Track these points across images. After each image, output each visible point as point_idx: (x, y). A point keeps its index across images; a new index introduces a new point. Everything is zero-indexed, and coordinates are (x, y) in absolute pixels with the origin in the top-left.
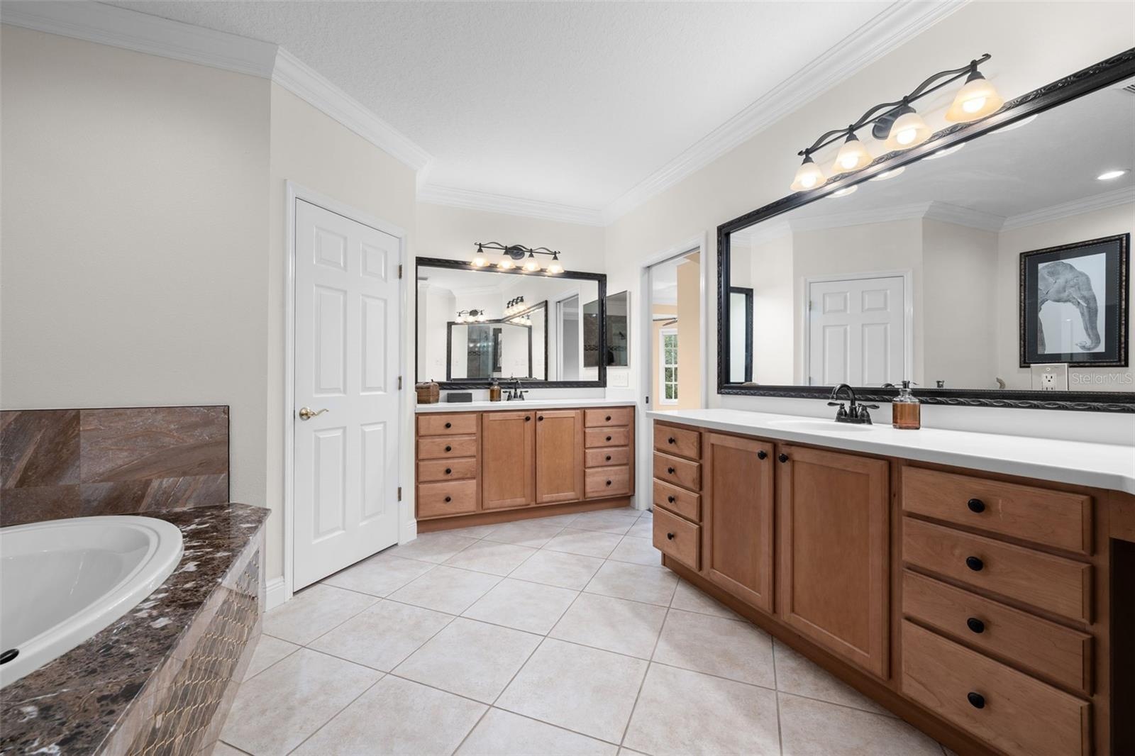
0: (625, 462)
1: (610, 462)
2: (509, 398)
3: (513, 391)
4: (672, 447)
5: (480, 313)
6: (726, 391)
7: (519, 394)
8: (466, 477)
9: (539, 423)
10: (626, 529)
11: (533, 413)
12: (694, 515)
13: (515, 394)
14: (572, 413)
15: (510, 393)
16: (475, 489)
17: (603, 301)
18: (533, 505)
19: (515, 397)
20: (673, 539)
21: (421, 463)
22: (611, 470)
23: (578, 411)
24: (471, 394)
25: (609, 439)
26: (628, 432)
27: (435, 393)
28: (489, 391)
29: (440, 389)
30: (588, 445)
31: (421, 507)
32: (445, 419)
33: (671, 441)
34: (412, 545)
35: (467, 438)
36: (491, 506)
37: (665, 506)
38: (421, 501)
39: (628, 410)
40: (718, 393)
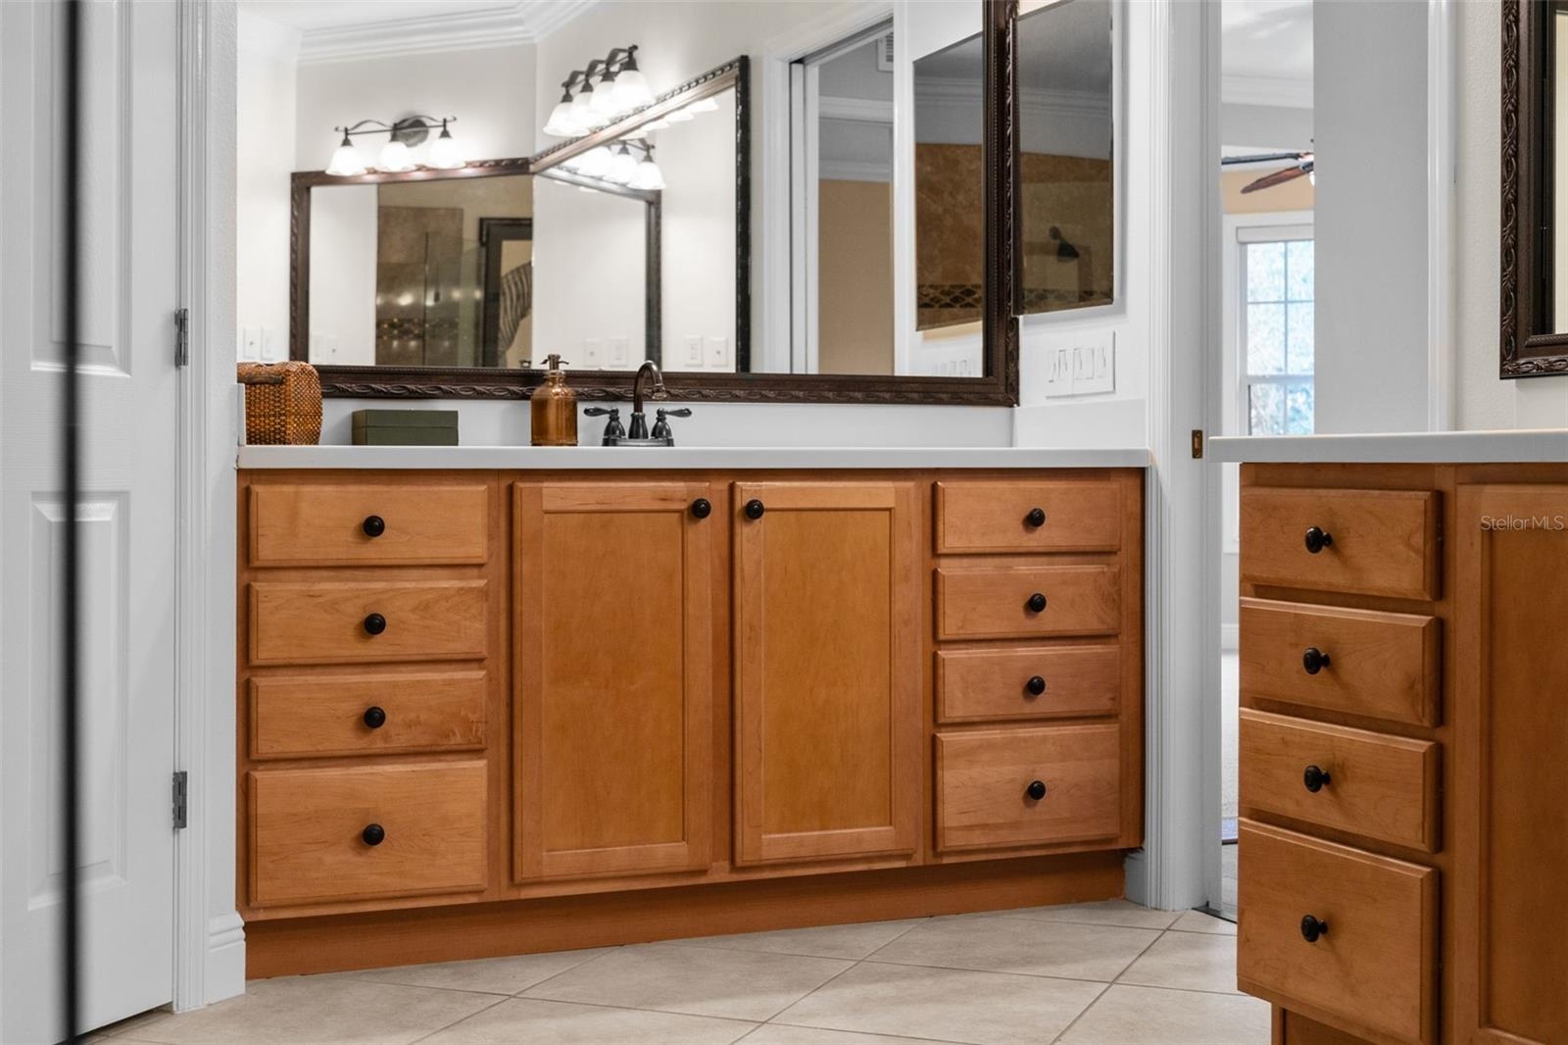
0: (1104, 704)
1: (1043, 704)
2: (611, 437)
3: (626, 411)
4: (1321, 569)
5: (435, 132)
6: (1539, 361)
7: (650, 421)
8: (445, 745)
9: (745, 532)
10: (1116, 965)
11: (722, 486)
12: (1410, 828)
13: (637, 421)
14: (884, 493)
15: (614, 416)
16: (484, 795)
17: (1002, 35)
18: (721, 874)
19: (634, 435)
20: (1321, 939)
21: (262, 682)
22: (1045, 739)
23: (910, 484)
24: (455, 414)
25: (1035, 605)
26: (1116, 579)
27: (307, 407)
28: (527, 405)
29: (325, 396)
30: (949, 628)
31: (263, 863)
32: (362, 500)
33: (1318, 541)
34: (229, 1013)
35: (447, 582)
36: (547, 872)
37: (1291, 809)
38: (263, 837)
39: (1114, 485)
40: (1505, 375)
